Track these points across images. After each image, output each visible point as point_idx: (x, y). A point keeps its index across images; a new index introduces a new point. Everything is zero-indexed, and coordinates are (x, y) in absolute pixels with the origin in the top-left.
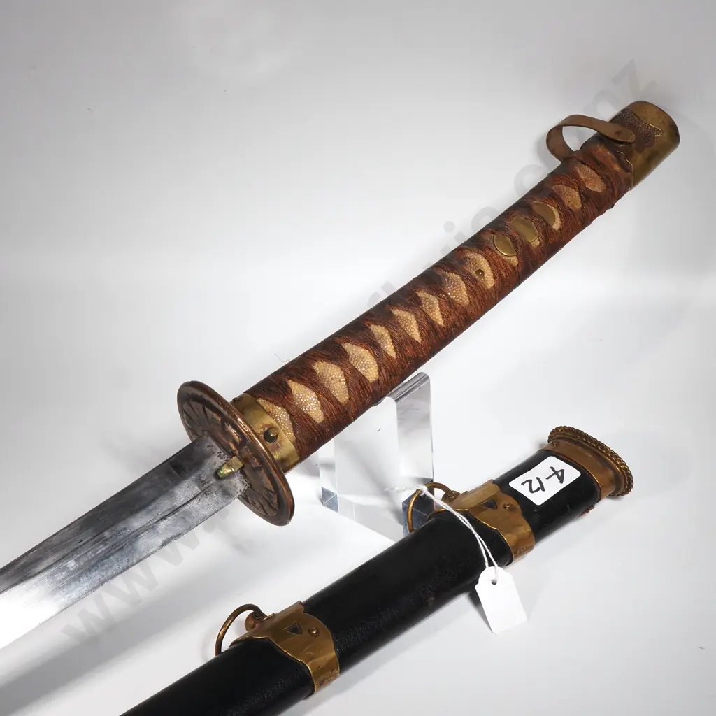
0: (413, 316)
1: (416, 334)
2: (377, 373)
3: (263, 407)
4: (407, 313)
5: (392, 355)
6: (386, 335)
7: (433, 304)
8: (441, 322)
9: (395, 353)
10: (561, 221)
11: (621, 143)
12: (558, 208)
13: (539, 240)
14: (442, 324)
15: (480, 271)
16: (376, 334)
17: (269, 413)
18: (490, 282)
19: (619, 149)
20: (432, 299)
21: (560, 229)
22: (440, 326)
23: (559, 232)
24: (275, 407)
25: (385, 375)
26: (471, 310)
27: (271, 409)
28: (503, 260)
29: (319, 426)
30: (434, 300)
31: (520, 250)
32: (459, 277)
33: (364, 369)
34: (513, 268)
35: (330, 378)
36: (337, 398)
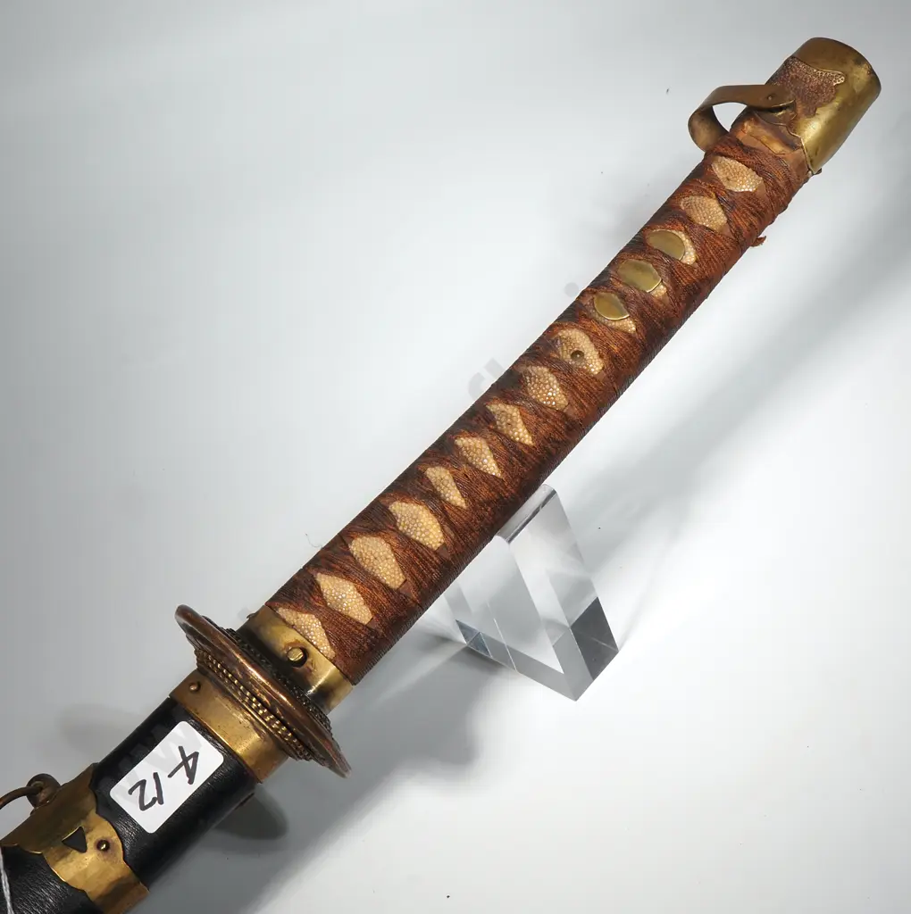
0: (483, 441)
1: (491, 467)
2: (441, 535)
3: (284, 620)
4: (474, 439)
5: (459, 504)
6: (447, 477)
7: (512, 417)
8: (528, 440)
9: (463, 501)
10: (696, 249)
11: (781, 109)
12: (686, 232)
13: (664, 285)
14: (531, 442)
15: (578, 352)
16: (433, 480)
17: (292, 626)
18: (595, 365)
19: (777, 120)
20: (510, 411)
21: (696, 261)
22: (526, 446)
23: (697, 265)
24: (300, 616)
25: (453, 535)
26: (574, 412)
27: (295, 621)
28: (611, 329)
29: (366, 627)
30: (513, 411)
31: (634, 308)
32: (546, 370)
33: (419, 534)
34: (629, 336)
35: (372, 558)
36: (388, 582)
